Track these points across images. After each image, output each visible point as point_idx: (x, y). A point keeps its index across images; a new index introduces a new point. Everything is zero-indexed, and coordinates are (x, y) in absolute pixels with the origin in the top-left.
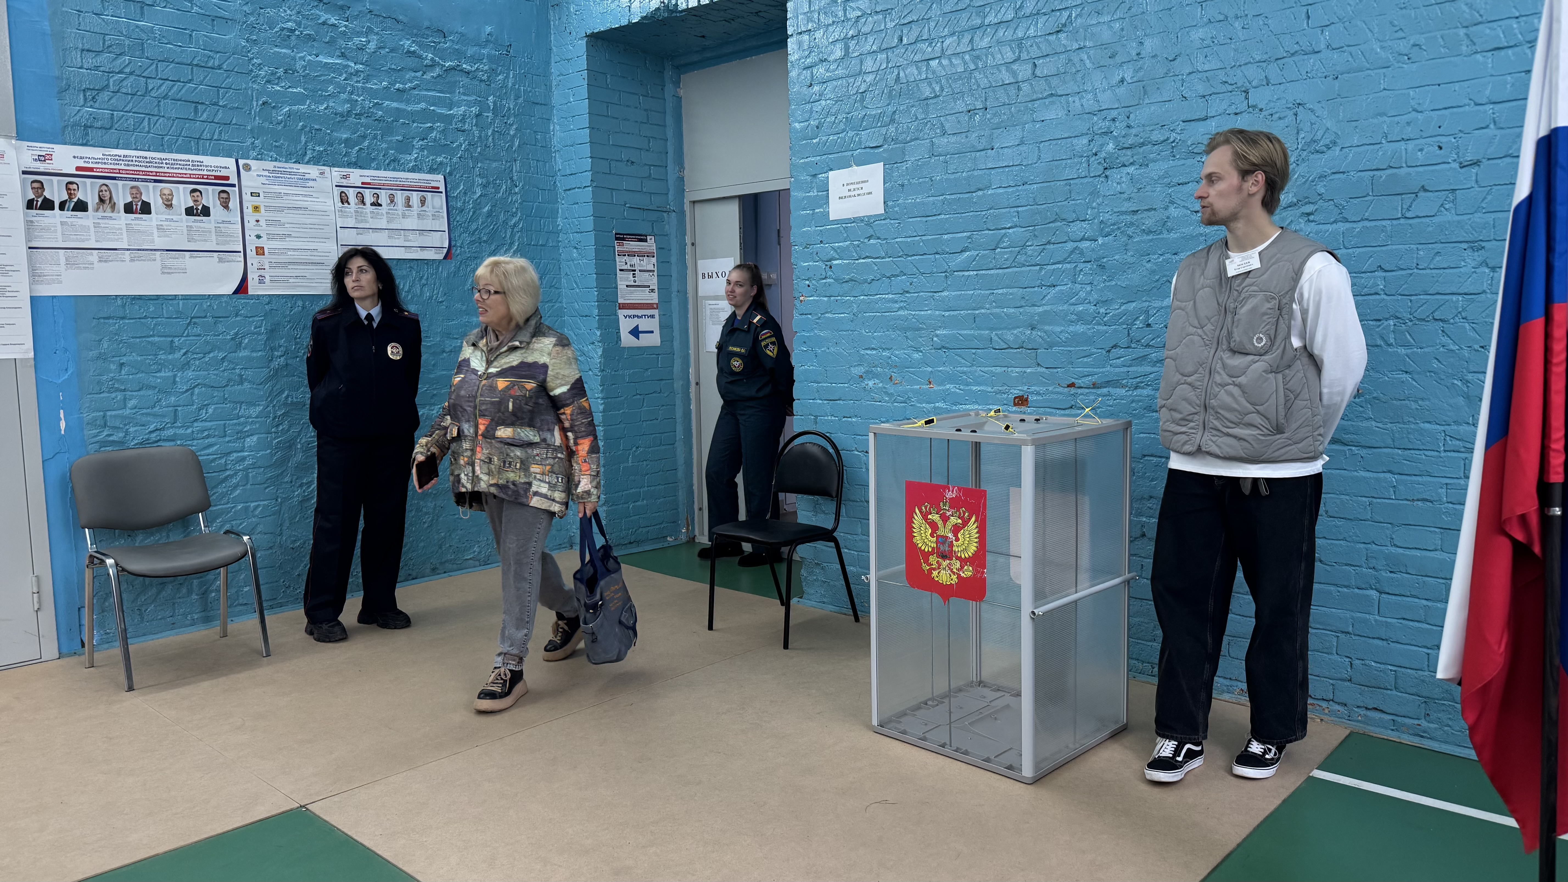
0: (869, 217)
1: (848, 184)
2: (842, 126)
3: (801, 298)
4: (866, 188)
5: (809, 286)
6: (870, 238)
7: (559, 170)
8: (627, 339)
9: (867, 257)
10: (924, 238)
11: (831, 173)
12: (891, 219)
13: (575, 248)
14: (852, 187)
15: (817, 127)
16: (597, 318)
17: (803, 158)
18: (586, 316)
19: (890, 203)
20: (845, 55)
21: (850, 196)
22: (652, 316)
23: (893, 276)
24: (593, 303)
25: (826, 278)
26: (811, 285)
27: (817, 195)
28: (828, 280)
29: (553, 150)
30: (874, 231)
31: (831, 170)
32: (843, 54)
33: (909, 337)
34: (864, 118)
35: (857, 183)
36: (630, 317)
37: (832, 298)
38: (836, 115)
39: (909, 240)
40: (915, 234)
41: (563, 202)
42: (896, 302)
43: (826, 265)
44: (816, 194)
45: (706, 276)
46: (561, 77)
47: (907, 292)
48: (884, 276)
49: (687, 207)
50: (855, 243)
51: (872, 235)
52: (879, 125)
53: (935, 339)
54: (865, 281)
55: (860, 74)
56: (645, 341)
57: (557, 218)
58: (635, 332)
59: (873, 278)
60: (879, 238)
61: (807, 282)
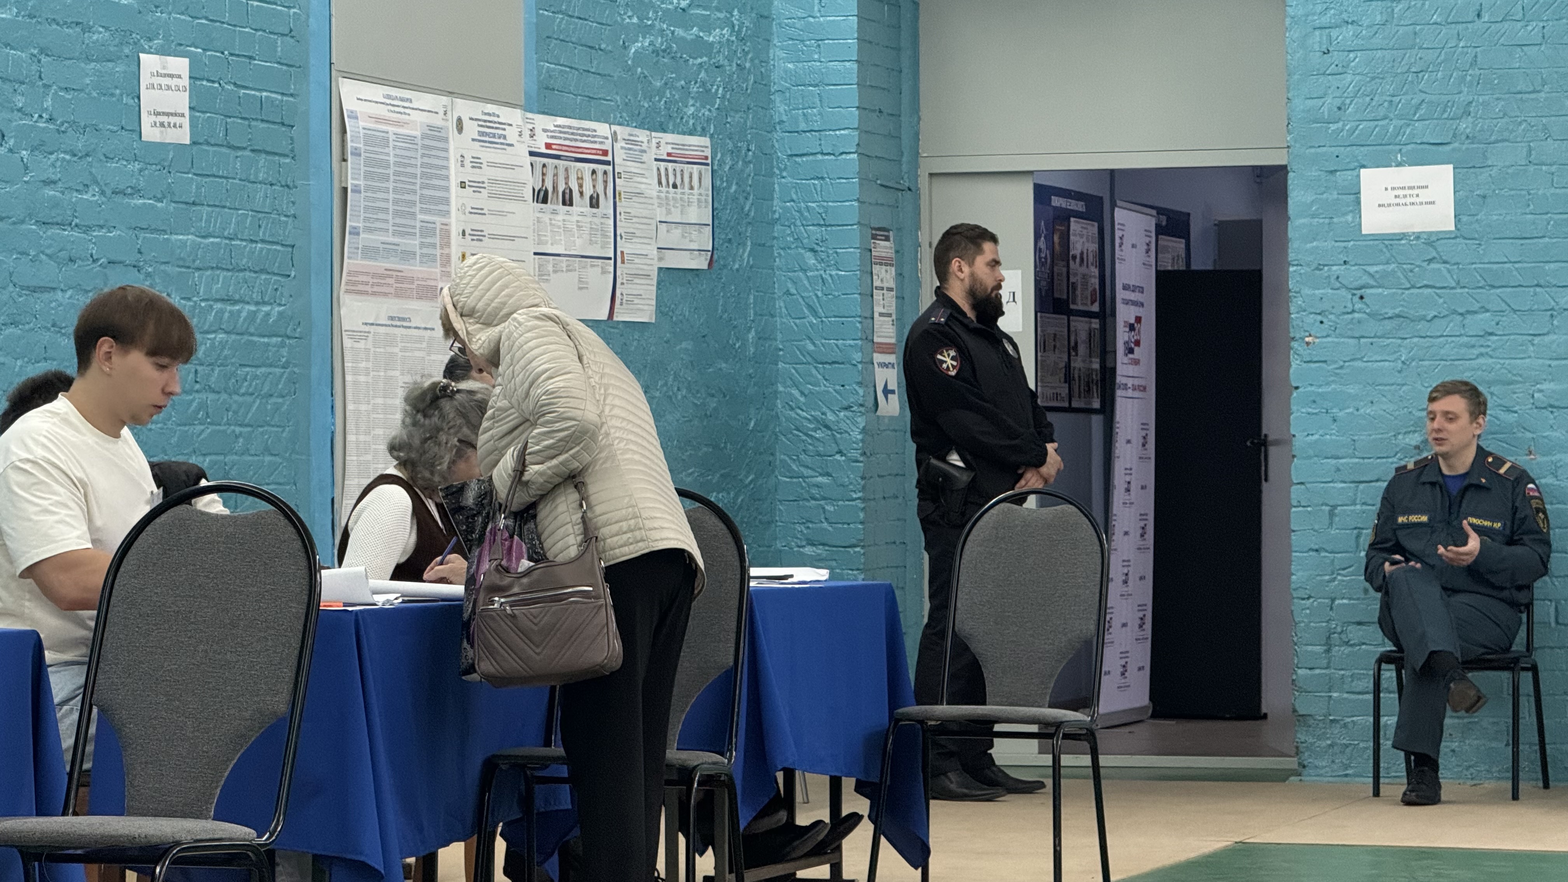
0: (1431, 233)
1: (1393, 189)
2: (1382, 112)
3: (1307, 339)
4: (1425, 195)
5: (1322, 322)
6: (1430, 261)
8: (882, 404)
9: (1426, 286)
10: (1517, 266)
11: (1363, 171)
12: (1465, 238)
14: (1401, 193)
15: (1339, 108)
17: (1311, 147)
19: (1465, 219)
21: (1398, 205)
22: (894, 366)
25: (1353, 311)
26: (1325, 320)
27: (1338, 199)
28: (1356, 315)
30: (1438, 253)
31: (1364, 167)
33: (1496, 393)
34: (1420, 104)
35: (1410, 188)
36: (881, 365)
37: (1362, 340)
38: (1372, 95)
39: (1495, 266)
40: (1506, 260)
41: (784, 174)
42: (1473, 346)
43: (1354, 295)
44: (1336, 196)
47: (1491, 334)
48: (1455, 312)
49: (923, 182)
50: (1405, 266)
51: (1434, 258)
52: (1445, 116)
53: (1536, 395)
54: (1423, 318)
55: (1412, 47)
56: (892, 406)
58: (885, 392)
59: (1436, 314)
61: (1319, 318)
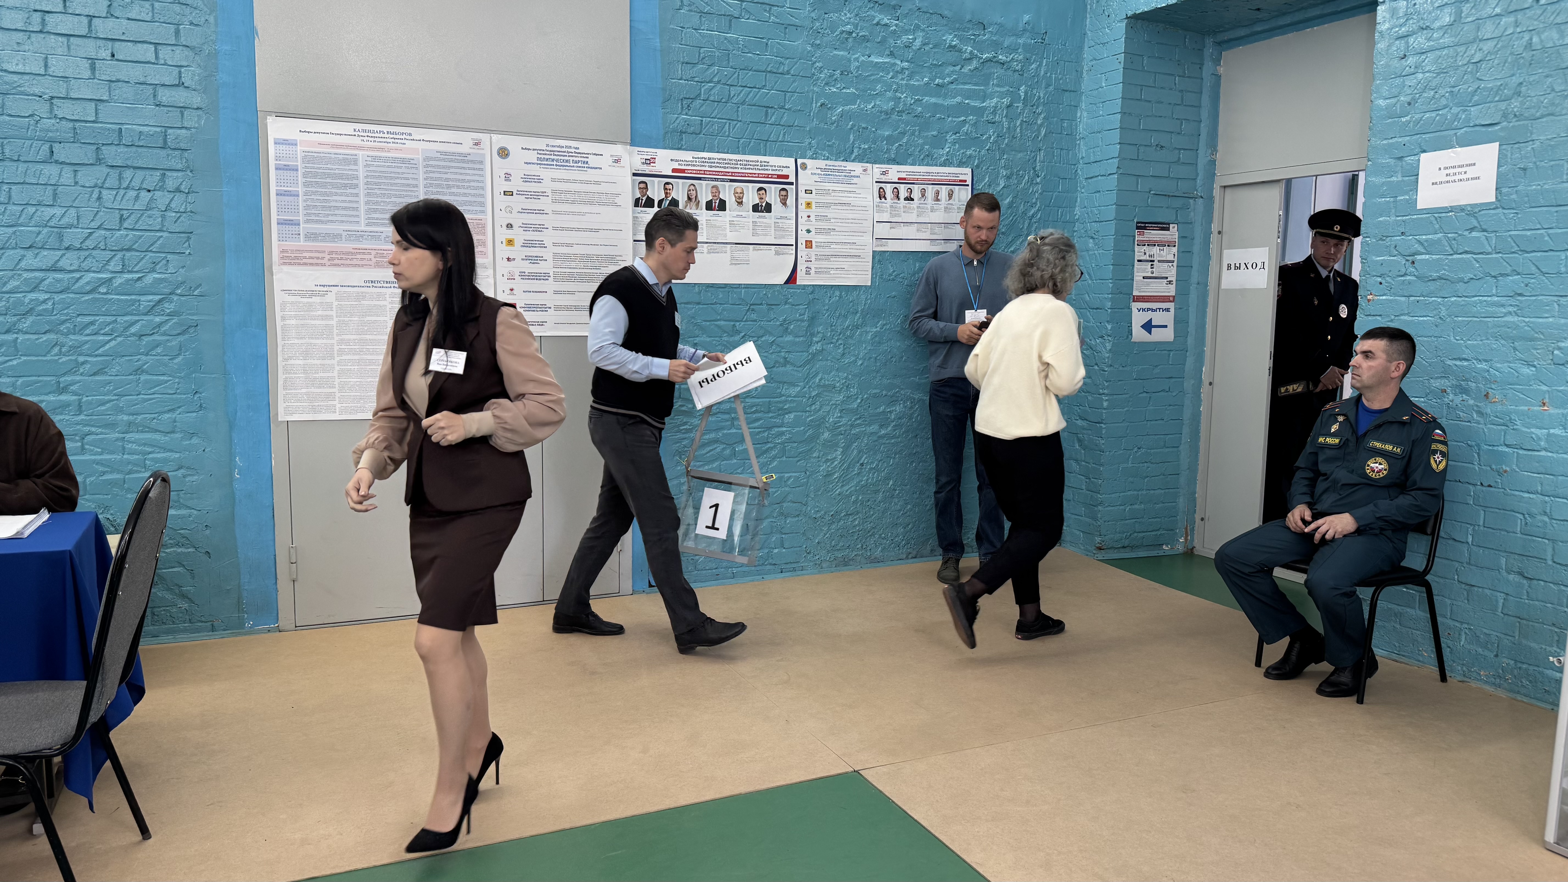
0: (1473, 206)
1: (1446, 168)
2: (1444, 102)
3: (1369, 297)
4: (1471, 172)
5: (1381, 283)
6: (1472, 230)
7: (1082, 158)
8: (1138, 334)
9: (1466, 252)
10: (1551, 231)
11: (1423, 155)
12: (1504, 208)
13: (1092, 238)
14: (1451, 171)
15: (1409, 104)
16: (1109, 311)
17: (1386, 139)
18: (1097, 308)
19: (1504, 190)
20: (1455, 21)
21: (1448, 182)
22: (1168, 310)
23: (1502, 275)
24: (1106, 296)
25: (1405, 274)
26: (1383, 282)
27: (1403, 181)
28: (1408, 278)
29: (1078, 137)
30: (1479, 222)
31: (1424, 151)
32: (1452, 19)
33: (1518, 348)
34: (1476, 91)
35: (1460, 166)
36: (1144, 310)
37: (1412, 299)
38: (1436, 89)
39: (1529, 233)
40: (1539, 226)
41: (1083, 191)
42: (1503, 306)
43: (1407, 260)
44: (1400, 179)
45: (1233, 267)
46: (1094, 62)
47: (1520, 295)
48: (1488, 275)
49: (1217, 192)
50: (1449, 235)
51: (1475, 227)
52: (1497, 99)
53: (1556, 352)
54: (1461, 280)
55: (1473, 41)
56: (1158, 335)
57: (1075, 207)
58: (1148, 326)
59: (1472, 276)
60: (1484, 230)
61: (1379, 279)
